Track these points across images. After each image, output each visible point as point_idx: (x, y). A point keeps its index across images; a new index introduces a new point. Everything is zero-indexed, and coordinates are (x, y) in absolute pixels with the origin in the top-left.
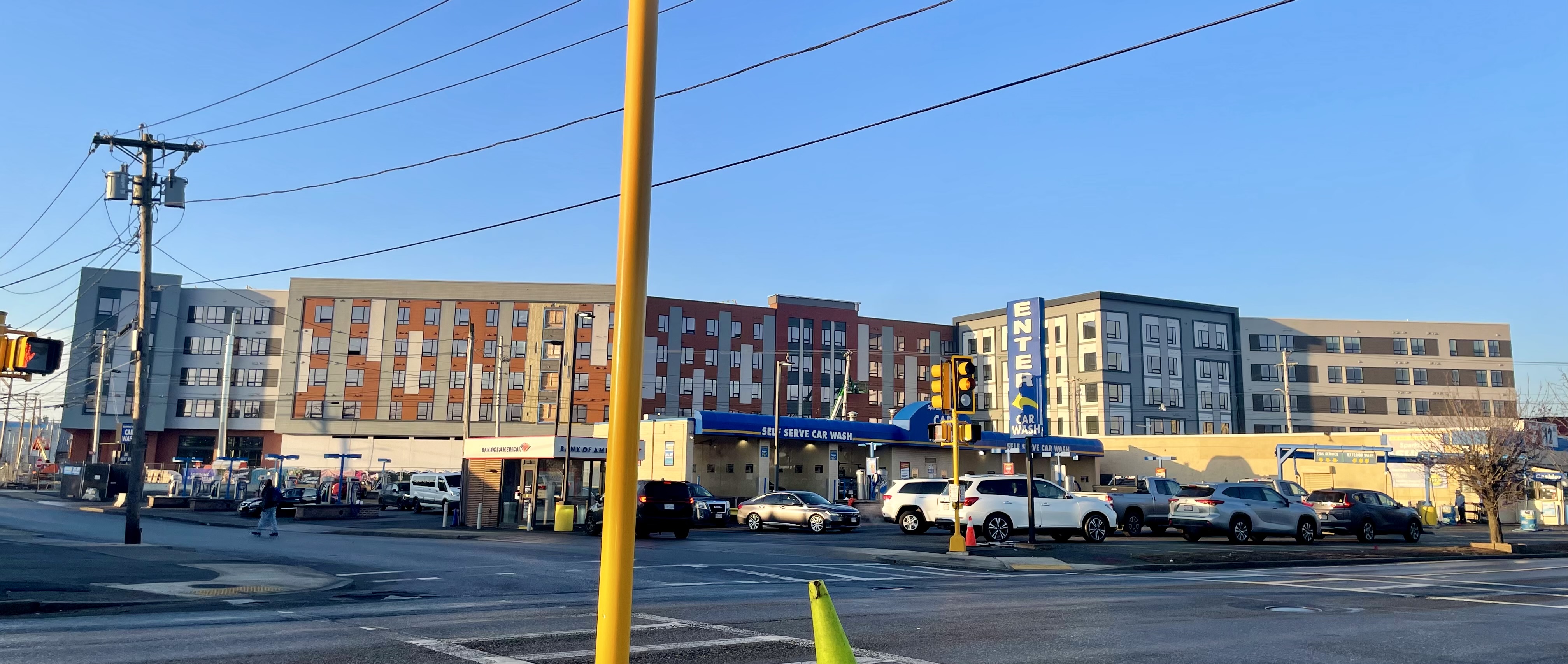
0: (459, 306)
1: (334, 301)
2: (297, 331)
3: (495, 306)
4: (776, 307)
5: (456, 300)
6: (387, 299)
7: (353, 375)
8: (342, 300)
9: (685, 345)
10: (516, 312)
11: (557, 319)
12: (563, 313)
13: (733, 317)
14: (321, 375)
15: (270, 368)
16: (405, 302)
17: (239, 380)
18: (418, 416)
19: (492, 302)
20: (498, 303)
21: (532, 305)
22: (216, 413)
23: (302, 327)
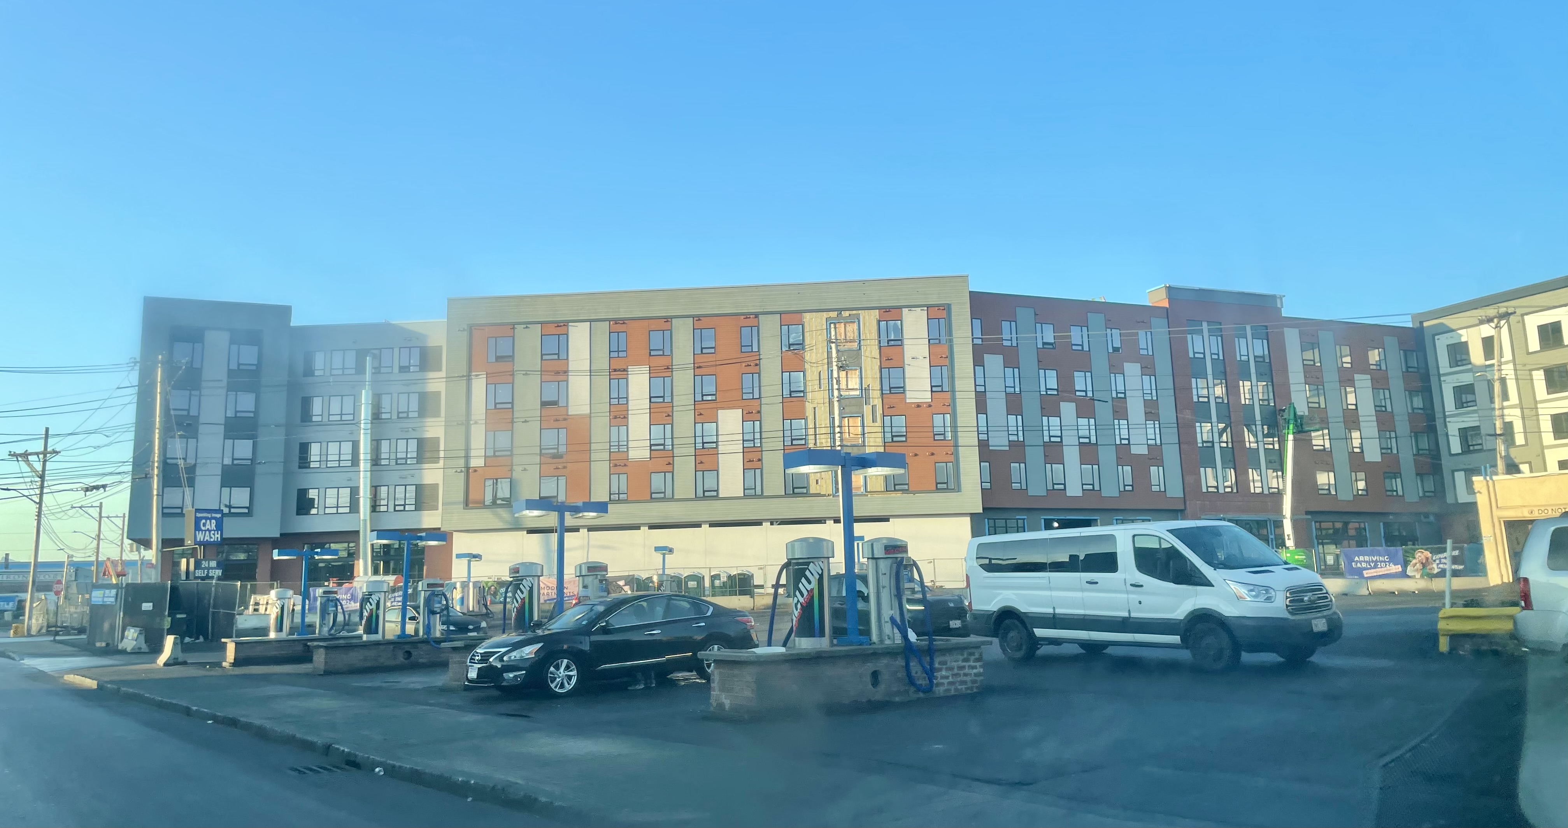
0: (698, 325)
1: (514, 328)
2: (463, 376)
3: (752, 321)
4: (1166, 304)
5: (693, 317)
6: (591, 321)
7: (550, 438)
8: (525, 326)
9: (1043, 364)
10: (785, 328)
11: (848, 334)
12: (855, 326)
13: (1108, 321)
14: (503, 440)
15: (428, 435)
16: (618, 324)
17: (383, 456)
18: (652, 494)
19: (747, 316)
20: (757, 315)
21: (807, 317)
22: (354, 507)
23: (470, 370)
